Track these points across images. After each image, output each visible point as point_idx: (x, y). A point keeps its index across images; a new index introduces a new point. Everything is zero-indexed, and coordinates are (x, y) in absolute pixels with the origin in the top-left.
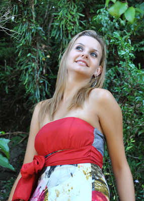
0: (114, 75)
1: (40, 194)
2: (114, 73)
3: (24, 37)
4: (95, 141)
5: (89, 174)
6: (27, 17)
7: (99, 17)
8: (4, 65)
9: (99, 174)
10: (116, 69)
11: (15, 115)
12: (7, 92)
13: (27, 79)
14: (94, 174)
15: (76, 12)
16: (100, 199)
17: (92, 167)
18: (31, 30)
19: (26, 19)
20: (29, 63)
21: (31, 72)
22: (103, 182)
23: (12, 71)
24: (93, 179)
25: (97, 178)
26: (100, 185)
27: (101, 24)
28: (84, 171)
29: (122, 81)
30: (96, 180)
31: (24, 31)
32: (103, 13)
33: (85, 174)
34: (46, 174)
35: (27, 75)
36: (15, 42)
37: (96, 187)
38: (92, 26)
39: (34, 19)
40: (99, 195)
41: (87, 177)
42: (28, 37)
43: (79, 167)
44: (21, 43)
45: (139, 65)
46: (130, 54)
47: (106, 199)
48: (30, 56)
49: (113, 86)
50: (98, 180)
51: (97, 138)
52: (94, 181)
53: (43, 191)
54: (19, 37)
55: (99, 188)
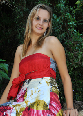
0: (65, 37)
1: (23, 93)
2: (65, 36)
3: (19, 14)
4: (52, 65)
5: (49, 83)
6: (21, 3)
7: (60, 5)
8: (8, 29)
9: (54, 83)
10: (66, 33)
11: (13, 55)
12: (9, 43)
13: (20, 36)
14: (52, 83)
15: (47, 2)
16: (55, 96)
17: (51, 79)
18: (23, 10)
19: (21, 4)
20: (21, 28)
21: (22, 32)
22: (56, 87)
23: (12, 32)
24: (51, 85)
25: (53, 85)
26: (55, 89)
27: (60, 8)
28: (46, 81)
29: (68, 40)
30: (53, 86)
31: (20, 10)
32: (61, 3)
33: (47, 83)
34: (26, 82)
35: (20, 34)
36: (15, 16)
37: (53, 90)
38: (55, 10)
39: (25, 4)
40: (54, 94)
41: (48, 85)
42: (21, 14)
43: (44, 79)
44: (18, 17)
45: (79, 31)
46: (74, 24)
47: (58, 96)
48: (22, 24)
49: (64, 42)
50: (54, 86)
51: (52, 63)
52: (51, 87)
53: (25, 91)
54: (17, 13)
55: (54, 91)
